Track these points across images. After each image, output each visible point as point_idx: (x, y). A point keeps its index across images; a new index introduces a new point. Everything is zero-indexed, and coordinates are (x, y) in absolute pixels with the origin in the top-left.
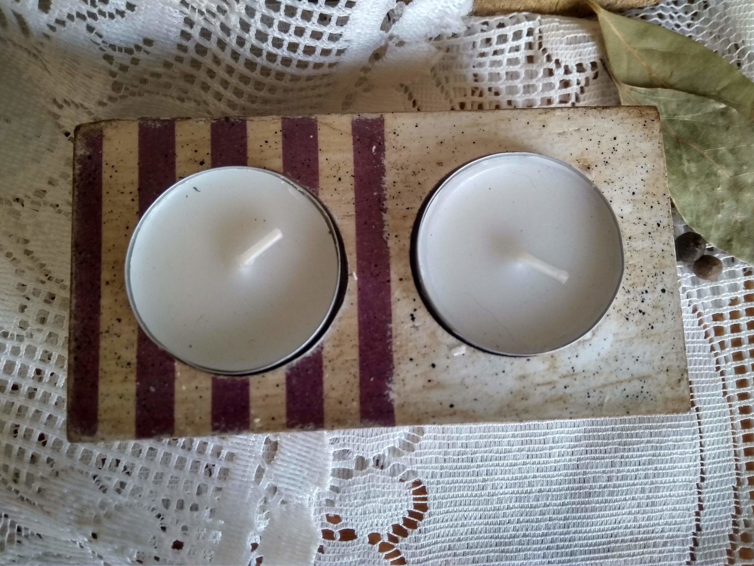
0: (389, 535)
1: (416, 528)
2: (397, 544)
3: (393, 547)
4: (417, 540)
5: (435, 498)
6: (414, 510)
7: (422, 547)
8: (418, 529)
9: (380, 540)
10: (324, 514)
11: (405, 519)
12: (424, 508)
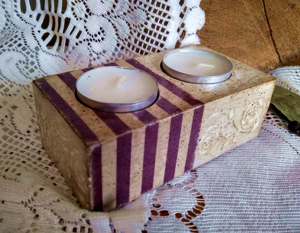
0: (186, 215)
1: (200, 213)
2: (191, 220)
3: (189, 221)
4: (201, 218)
5: (208, 200)
6: (198, 205)
7: (205, 222)
8: (202, 213)
9: (182, 217)
10: (152, 203)
11: (194, 209)
12: (203, 205)
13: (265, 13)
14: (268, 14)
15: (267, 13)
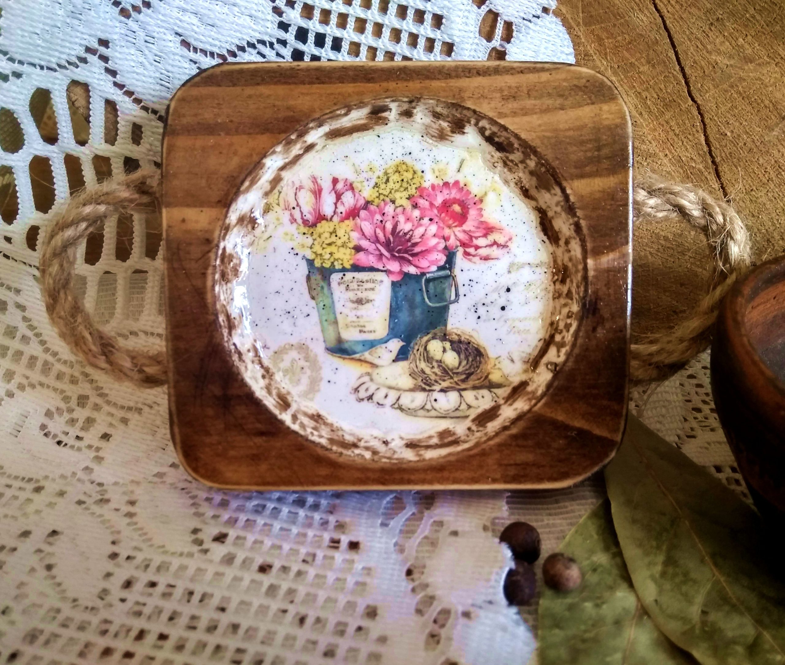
13: (706, 149)
14: (716, 148)
15: (713, 148)
